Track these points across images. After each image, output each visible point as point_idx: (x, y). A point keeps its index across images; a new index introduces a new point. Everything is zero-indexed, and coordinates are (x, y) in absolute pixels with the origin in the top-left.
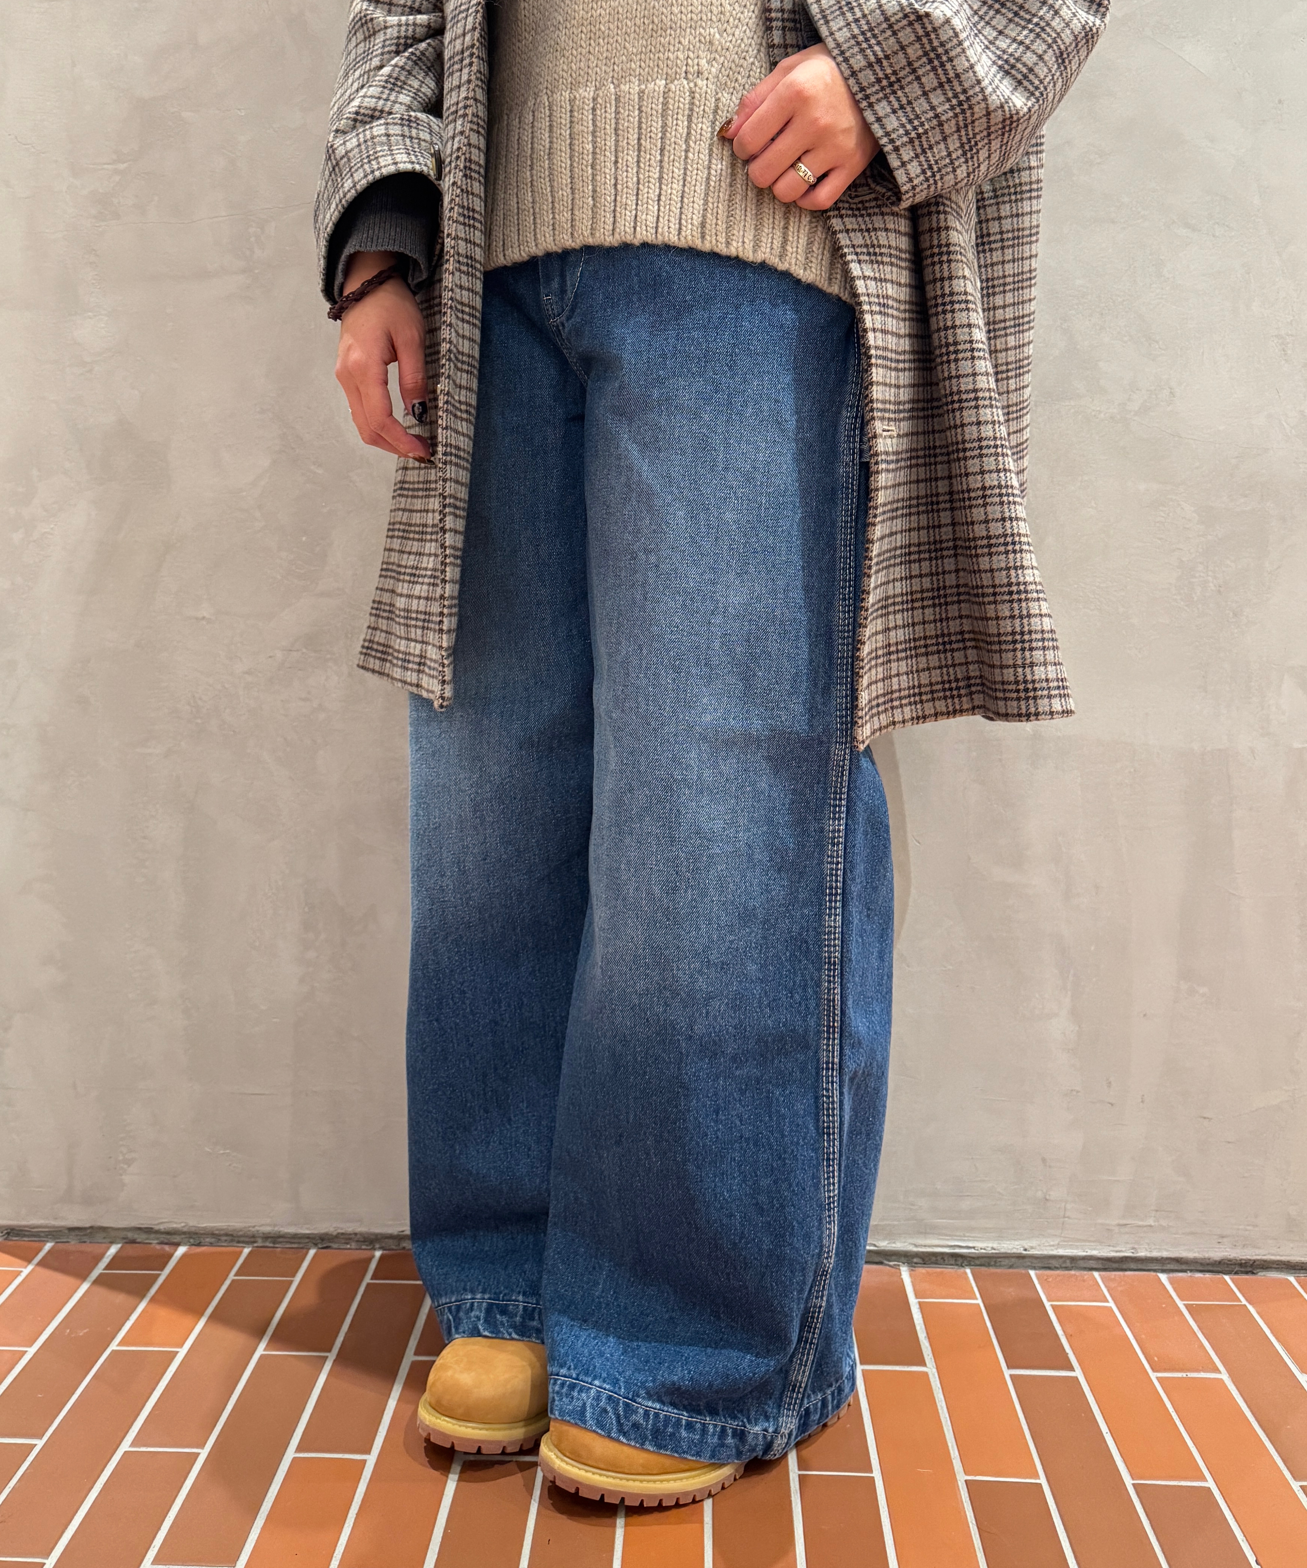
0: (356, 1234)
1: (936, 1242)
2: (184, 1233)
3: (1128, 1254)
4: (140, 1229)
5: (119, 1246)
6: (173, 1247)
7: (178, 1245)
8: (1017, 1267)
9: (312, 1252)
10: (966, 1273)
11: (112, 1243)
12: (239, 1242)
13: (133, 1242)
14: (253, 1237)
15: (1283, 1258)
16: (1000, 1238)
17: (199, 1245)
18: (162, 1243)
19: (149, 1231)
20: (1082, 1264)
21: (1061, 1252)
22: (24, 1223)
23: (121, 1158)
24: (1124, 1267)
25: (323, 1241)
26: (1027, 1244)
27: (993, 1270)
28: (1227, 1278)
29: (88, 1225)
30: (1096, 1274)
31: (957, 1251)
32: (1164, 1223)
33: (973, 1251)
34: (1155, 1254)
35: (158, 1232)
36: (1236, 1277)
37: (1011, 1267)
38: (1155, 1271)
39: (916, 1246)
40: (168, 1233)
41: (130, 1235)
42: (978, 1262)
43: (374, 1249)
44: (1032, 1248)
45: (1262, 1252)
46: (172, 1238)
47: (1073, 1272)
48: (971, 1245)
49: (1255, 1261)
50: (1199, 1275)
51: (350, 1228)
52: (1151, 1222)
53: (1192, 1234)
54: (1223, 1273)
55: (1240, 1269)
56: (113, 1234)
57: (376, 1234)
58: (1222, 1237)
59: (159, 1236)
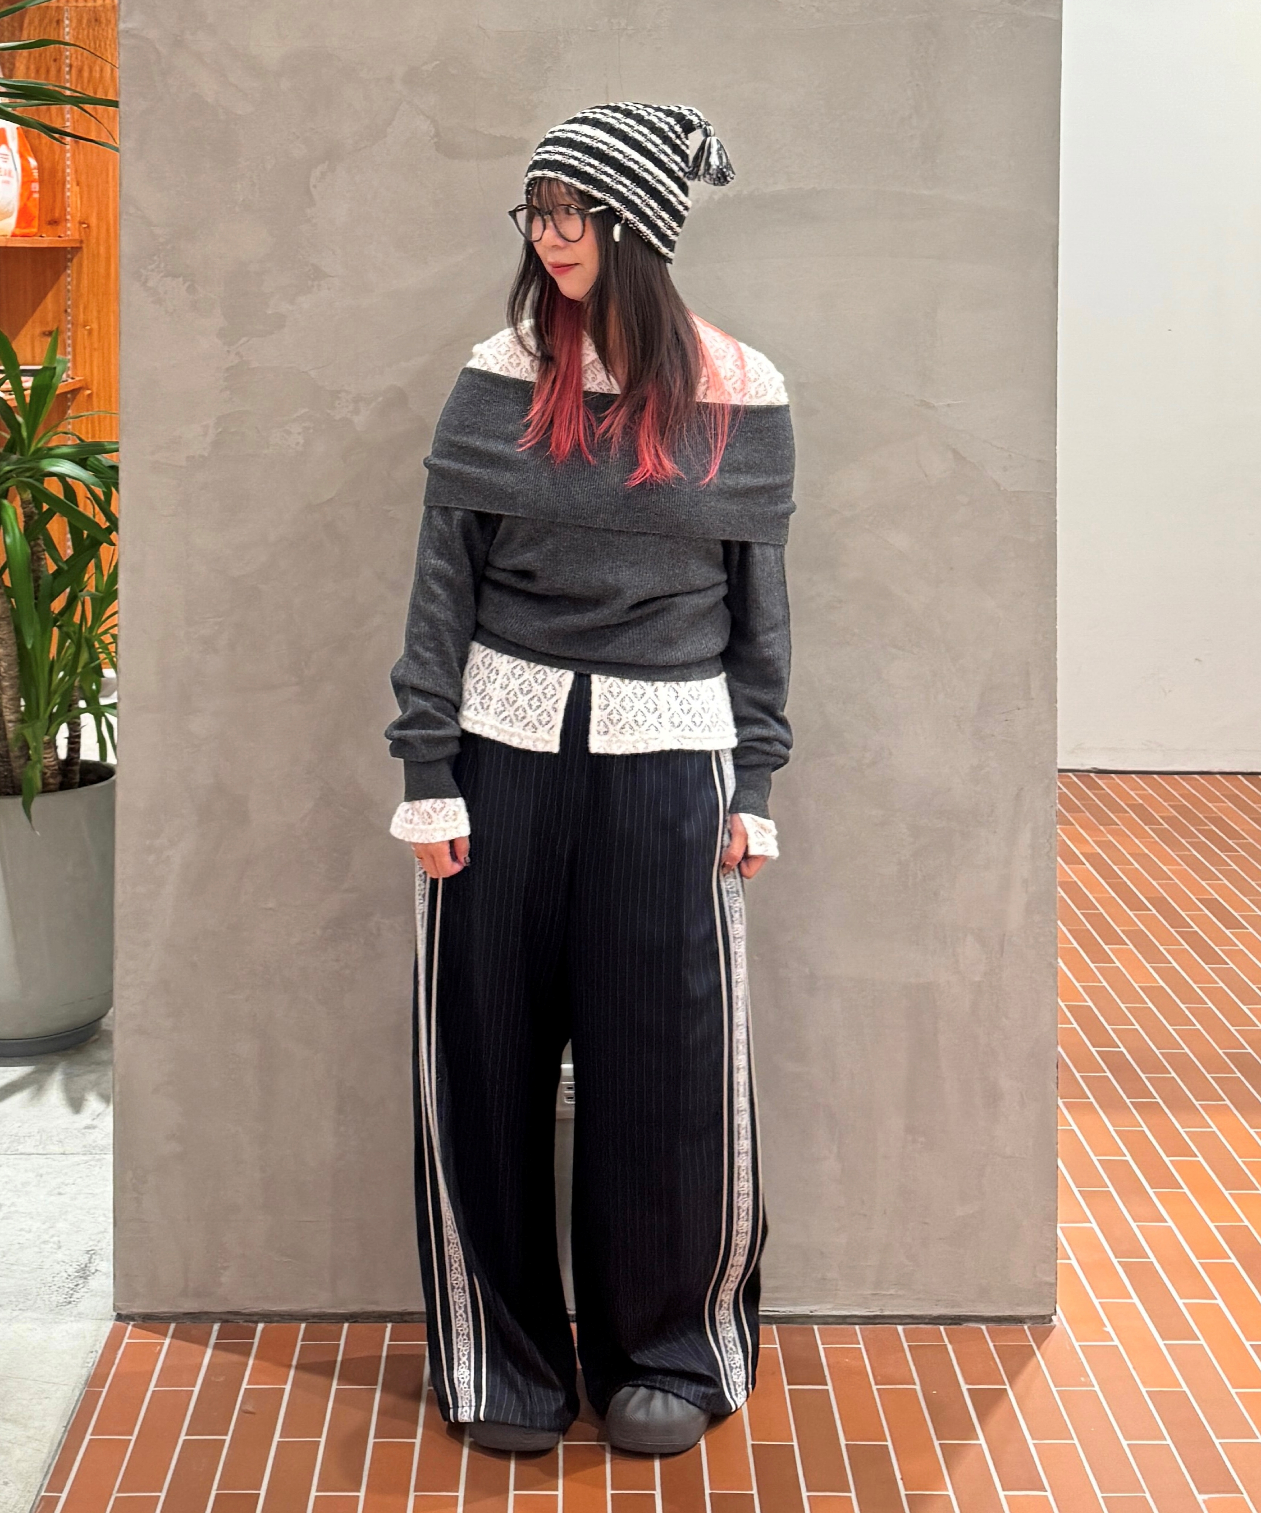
0: (374, 1312)
2: (261, 1314)
3: (878, 1313)
4: (231, 1312)
5: (219, 1324)
6: (256, 1324)
7: (258, 1322)
8: (807, 1323)
9: (346, 1325)
11: (214, 1322)
12: (296, 1320)
13: (227, 1321)
14: (307, 1316)
15: (978, 1314)
16: (795, 1304)
17: (273, 1322)
18: (246, 1321)
19: (234, 1313)
20: (848, 1320)
21: (834, 1313)
22: (156, 1311)
23: (219, 1265)
24: (876, 1321)
25: (352, 1318)
26: (813, 1308)
27: (790, 1326)
28: (942, 1328)
29: (197, 1311)
30: (857, 1327)
31: (767, 1313)
32: (900, 1293)
33: (777, 1313)
34: (896, 1313)
35: (246, 1314)
36: (948, 1326)
37: (803, 1323)
38: (896, 1324)
40: (250, 1315)
41: (227, 1317)
43: (386, 1322)
44: (816, 1311)
45: (964, 1310)
46: (254, 1318)
47: (843, 1326)
48: (776, 1309)
49: (960, 1316)
50: (922, 1326)
51: (369, 1308)
53: (918, 1299)
54: (941, 1325)
55: (950, 1321)
56: (213, 1316)
57: (387, 1312)
58: (939, 1301)
59: (242, 1317)
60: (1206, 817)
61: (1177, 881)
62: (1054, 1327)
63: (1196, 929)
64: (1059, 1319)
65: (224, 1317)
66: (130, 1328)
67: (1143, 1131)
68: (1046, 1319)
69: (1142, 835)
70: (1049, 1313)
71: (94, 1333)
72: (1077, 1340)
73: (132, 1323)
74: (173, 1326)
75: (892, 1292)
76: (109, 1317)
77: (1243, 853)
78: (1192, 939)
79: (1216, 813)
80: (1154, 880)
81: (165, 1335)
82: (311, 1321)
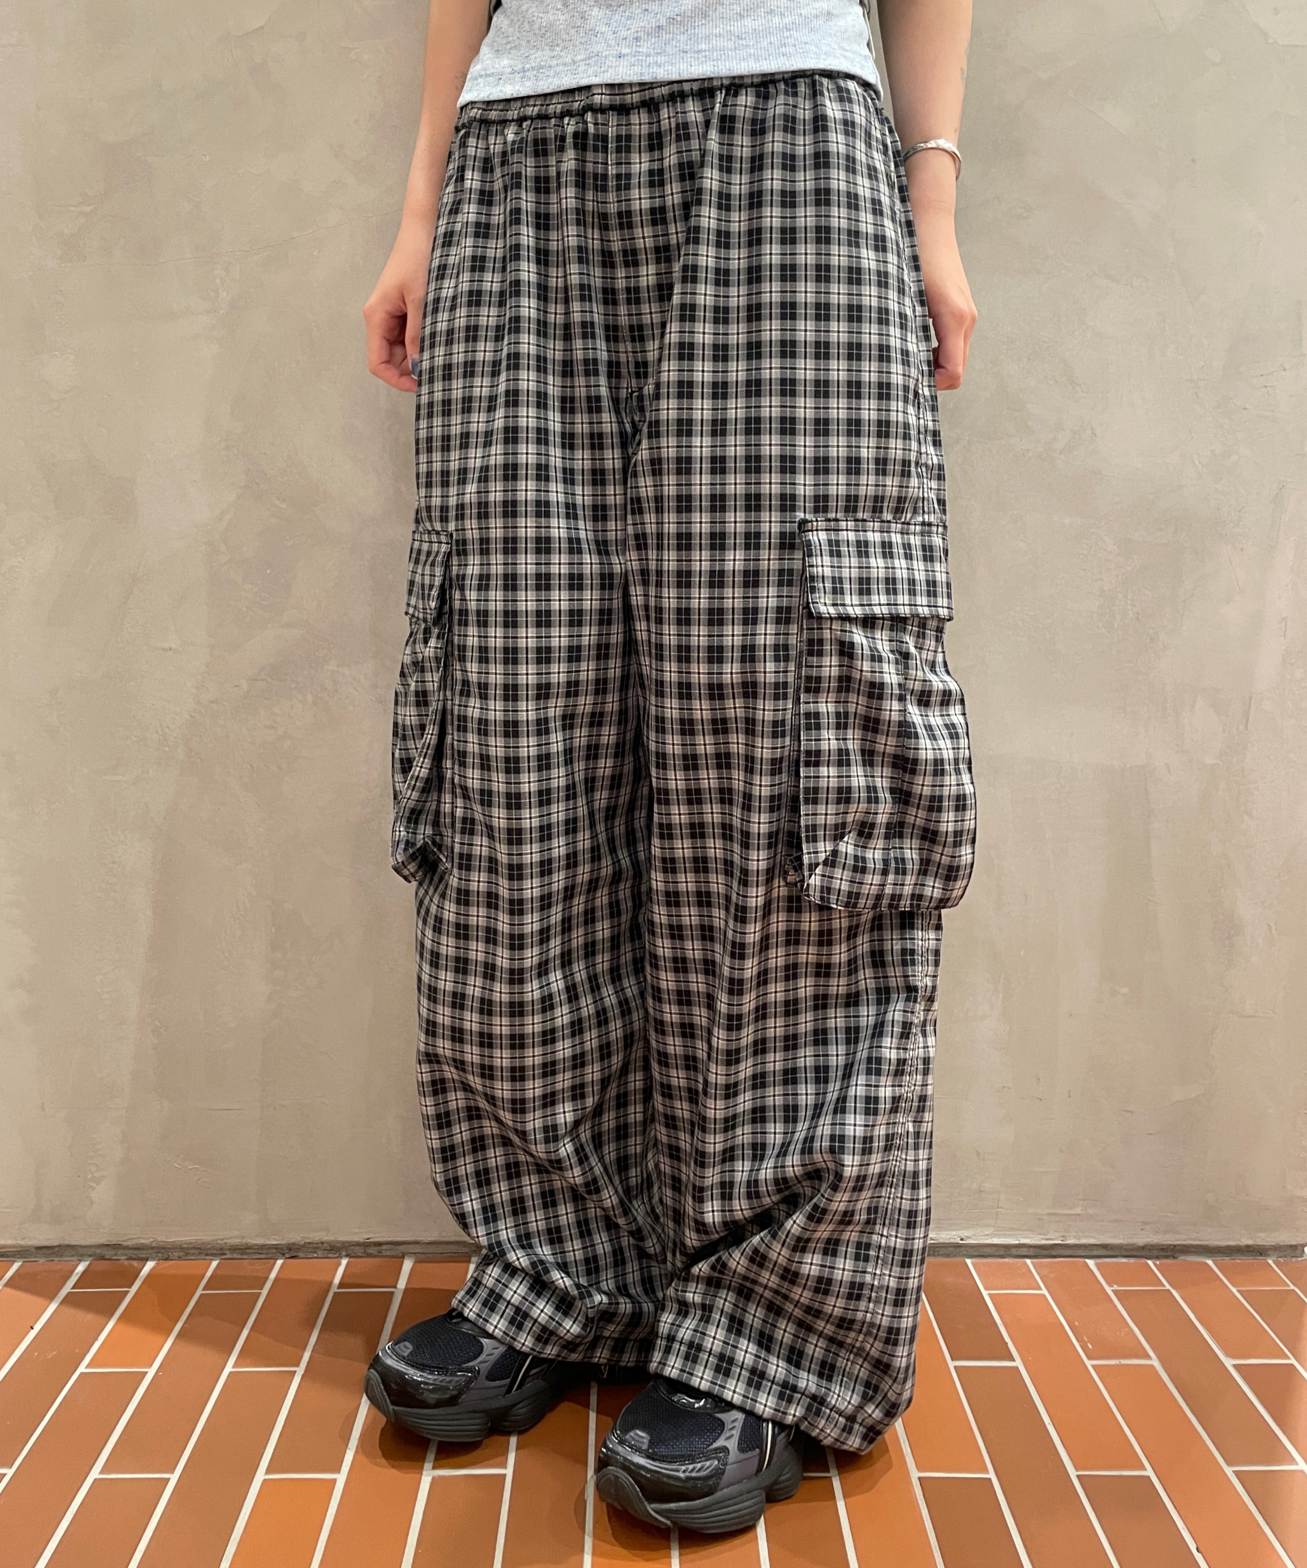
0: (323, 1243)
2: (152, 1248)
3: (1058, 1241)
4: (106, 1245)
5: (88, 1262)
6: (141, 1263)
7: (147, 1260)
8: (954, 1256)
9: (279, 1262)
11: (79, 1260)
12: (207, 1255)
13: (101, 1258)
14: (221, 1249)
15: (1203, 1242)
17: (166, 1259)
18: (131, 1259)
19: (116, 1247)
20: (1014, 1251)
21: (996, 1241)
23: (90, 1176)
24: (1054, 1253)
25: (292, 1251)
26: (963, 1234)
28: (1150, 1262)
29: (56, 1244)
30: (1028, 1261)
32: (1091, 1211)
34: (1084, 1241)
35: (127, 1248)
36: (1159, 1261)
37: (948, 1256)
38: (1083, 1257)
40: (137, 1248)
41: (98, 1251)
43: (338, 1256)
44: (968, 1237)
45: (1182, 1237)
46: (140, 1253)
47: (1006, 1260)
49: (1175, 1246)
50: (1124, 1260)
51: (317, 1237)
52: (1078, 1210)
53: (1117, 1221)
54: (1149, 1259)
55: (1161, 1253)
56: (81, 1251)
57: (343, 1243)
58: (1145, 1223)
59: (126, 1252)
65: (95, 1251)
74: (16, 1264)
82: (228, 1256)
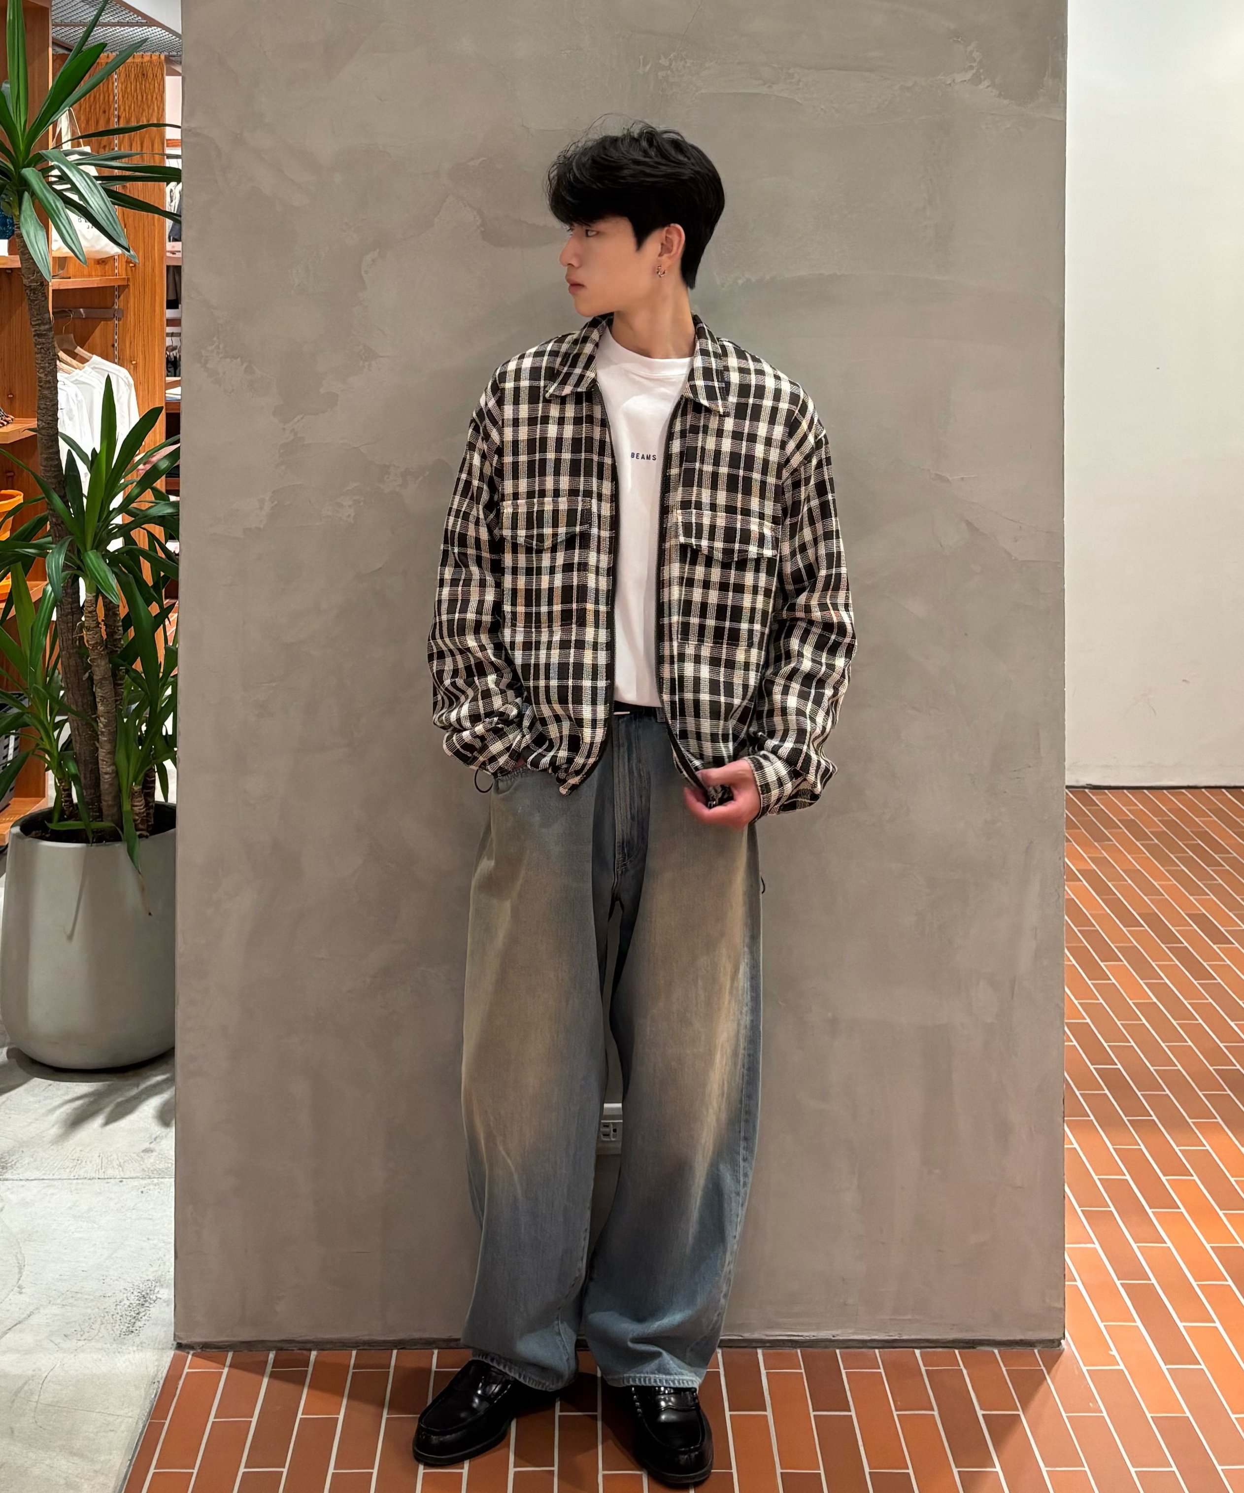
0: (421, 1339)
1: (777, 1333)
2: (313, 1342)
3: (896, 1338)
4: (286, 1340)
5: (274, 1352)
6: (309, 1352)
7: (310, 1350)
8: (828, 1347)
9: (395, 1352)
10: (797, 1353)
11: (271, 1350)
12: (348, 1347)
13: (281, 1349)
14: (357, 1343)
15: (991, 1338)
16: (818, 1329)
17: (326, 1350)
18: (300, 1349)
19: (293, 1342)
20: (868, 1344)
21: (855, 1337)
22: (215, 1340)
23: (275, 1295)
24: (895, 1345)
25: (401, 1345)
26: (834, 1332)
27: (813, 1350)
28: (957, 1351)
29: (254, 1339)
30: (877, 1351)
31: (792, 1338)
32: (916, 1318)
33: (802, 1338)
34: (913, 1337)
35: (301, 1342)
36: (961, 1350)
37: (826, 1347)
38: (912, 1348)
39: (767, 1336)
40: (304, 1343)
41: (282, 1345)
42: (805, 1345)
43: (433, 1348)
44: (838, 1335)
45: (977, 1334)
46: (307, 1346)
47: (862, 1350)
48: (800, 1334)
49: (974, 1340)
50: (937, 1350)
51: (416, 1335)
53: (933, 1324)
54: (955, 1348)
55: (965, 1345)
56: (269, 1344)
57: (435, 1339)
58: (954, 1325)
59: (296, 1345)
60: (1191, 832)
61: (1166, 896)
62: (1064, 1350)
63: (1186, 944)
64: (1068, 1344)
65: (279, 1345)
66: (190, 1356)
67: (1141, 1149)
68: (1056, 1343)
69: (1133, 850)
70: (1057, 1336)
71: (156, 1363)
72: (1085, 1365)
73: (192, 1352)
74: (230, 1354)
75: (909, 1317)
76: (170, 1346)
77: (1228, 868)
78: (1183, 955)
79: (1203, 828)
80: (1146, 895)
81: (224, 1365)
82: (361, 1348)
